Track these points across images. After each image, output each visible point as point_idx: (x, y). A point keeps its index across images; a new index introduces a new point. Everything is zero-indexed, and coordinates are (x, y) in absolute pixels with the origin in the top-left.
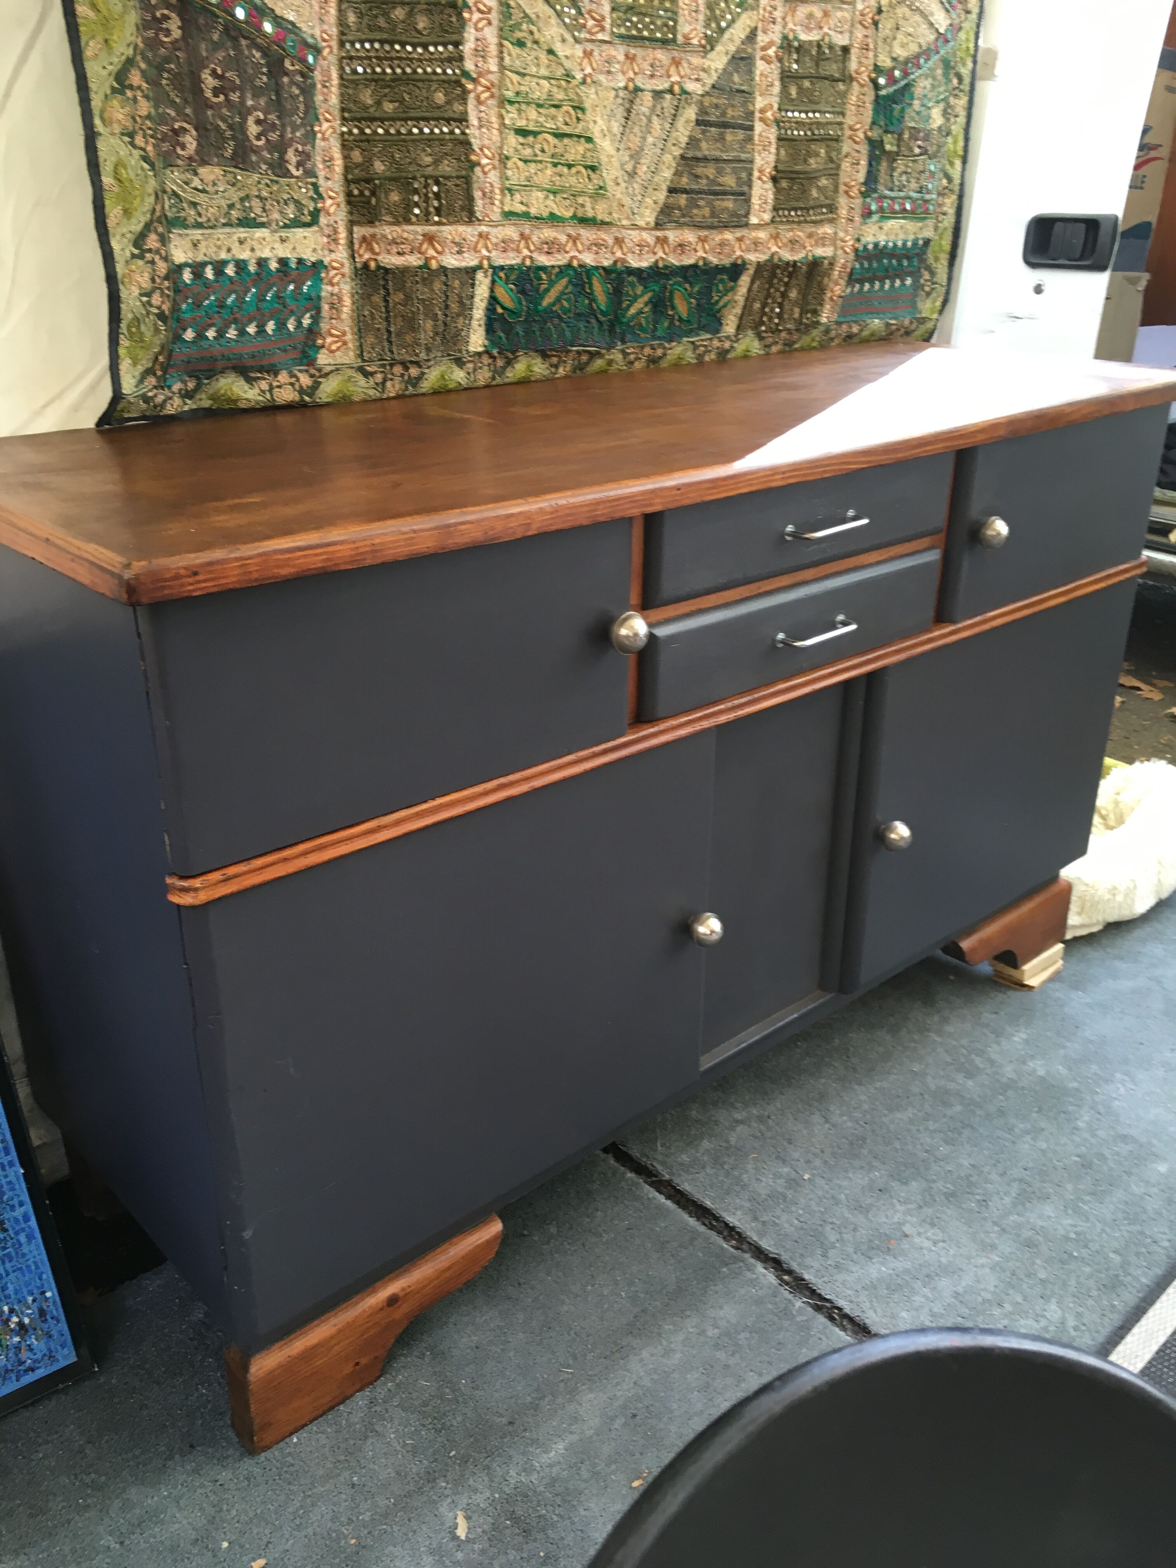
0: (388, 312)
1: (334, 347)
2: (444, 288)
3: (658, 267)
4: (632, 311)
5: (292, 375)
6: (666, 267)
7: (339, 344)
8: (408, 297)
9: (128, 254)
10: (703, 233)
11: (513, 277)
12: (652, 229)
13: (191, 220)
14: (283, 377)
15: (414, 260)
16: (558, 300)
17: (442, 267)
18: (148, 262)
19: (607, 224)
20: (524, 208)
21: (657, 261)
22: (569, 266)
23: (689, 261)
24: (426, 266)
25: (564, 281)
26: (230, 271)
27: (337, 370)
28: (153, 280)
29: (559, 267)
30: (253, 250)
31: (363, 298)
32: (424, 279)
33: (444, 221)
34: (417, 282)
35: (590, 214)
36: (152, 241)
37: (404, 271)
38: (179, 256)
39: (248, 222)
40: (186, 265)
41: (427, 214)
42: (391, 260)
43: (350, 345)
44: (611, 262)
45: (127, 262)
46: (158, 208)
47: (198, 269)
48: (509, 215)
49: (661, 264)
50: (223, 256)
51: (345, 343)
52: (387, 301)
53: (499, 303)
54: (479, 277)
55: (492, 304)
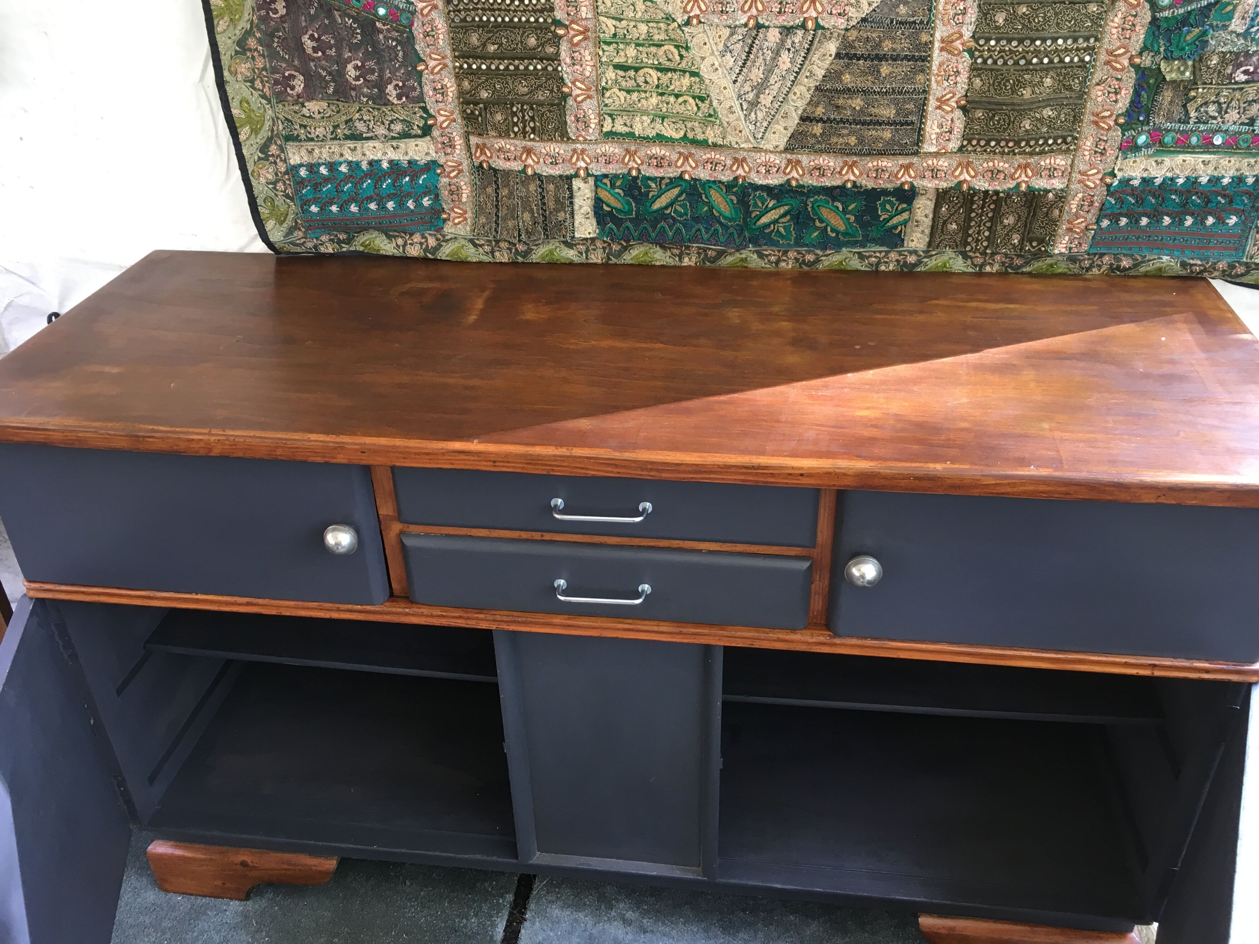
0: (497, 201)
1: (457, 221)
2: (540, 190)
3: (790, 185)
4: (764, 220)
5: (423, 237)
6: (800, 186)
7: (461, 219)
8: (511, 193)
9: (256, 158)
10: (850, 159)
11: (618, 183)
12: (781, 152)
13: (303, 137)
14: (417, 238)
15: (516, 166)
16: (671, 204)
17: (535, 174)
18: (271, 163)
19: (720, 146)
20: (627, 129)
21: (789, 181)
22: (681, 177)
23: (827, 182)
24: (524, 171)
25: (676, 191)
26: (343, 169)
27: (455, 238)
28: (276, 174)
29: (670, 178)
30: (364, 155)
31: (479, 189)
32: (522, 182)
33: (538, 139)
34: (517, 183)
35: (700, 137)
36: (273, 149)
37: (507, 173)
38: (295, 159)
39: (356, 137)
40: (301, 165)
41: (524, 133)
42: (500, 164)
43: (469, 220)
44: (731, 178)
45: (255, 163)
46: (275, 128)
47: (312, 168)
48: (611, 135)
49: (794, 183)
50: (337, 158)
51: (466, 219)
52: (496, 192)
53: (603, 202)
54: (577, 183)
55: (598, 203)
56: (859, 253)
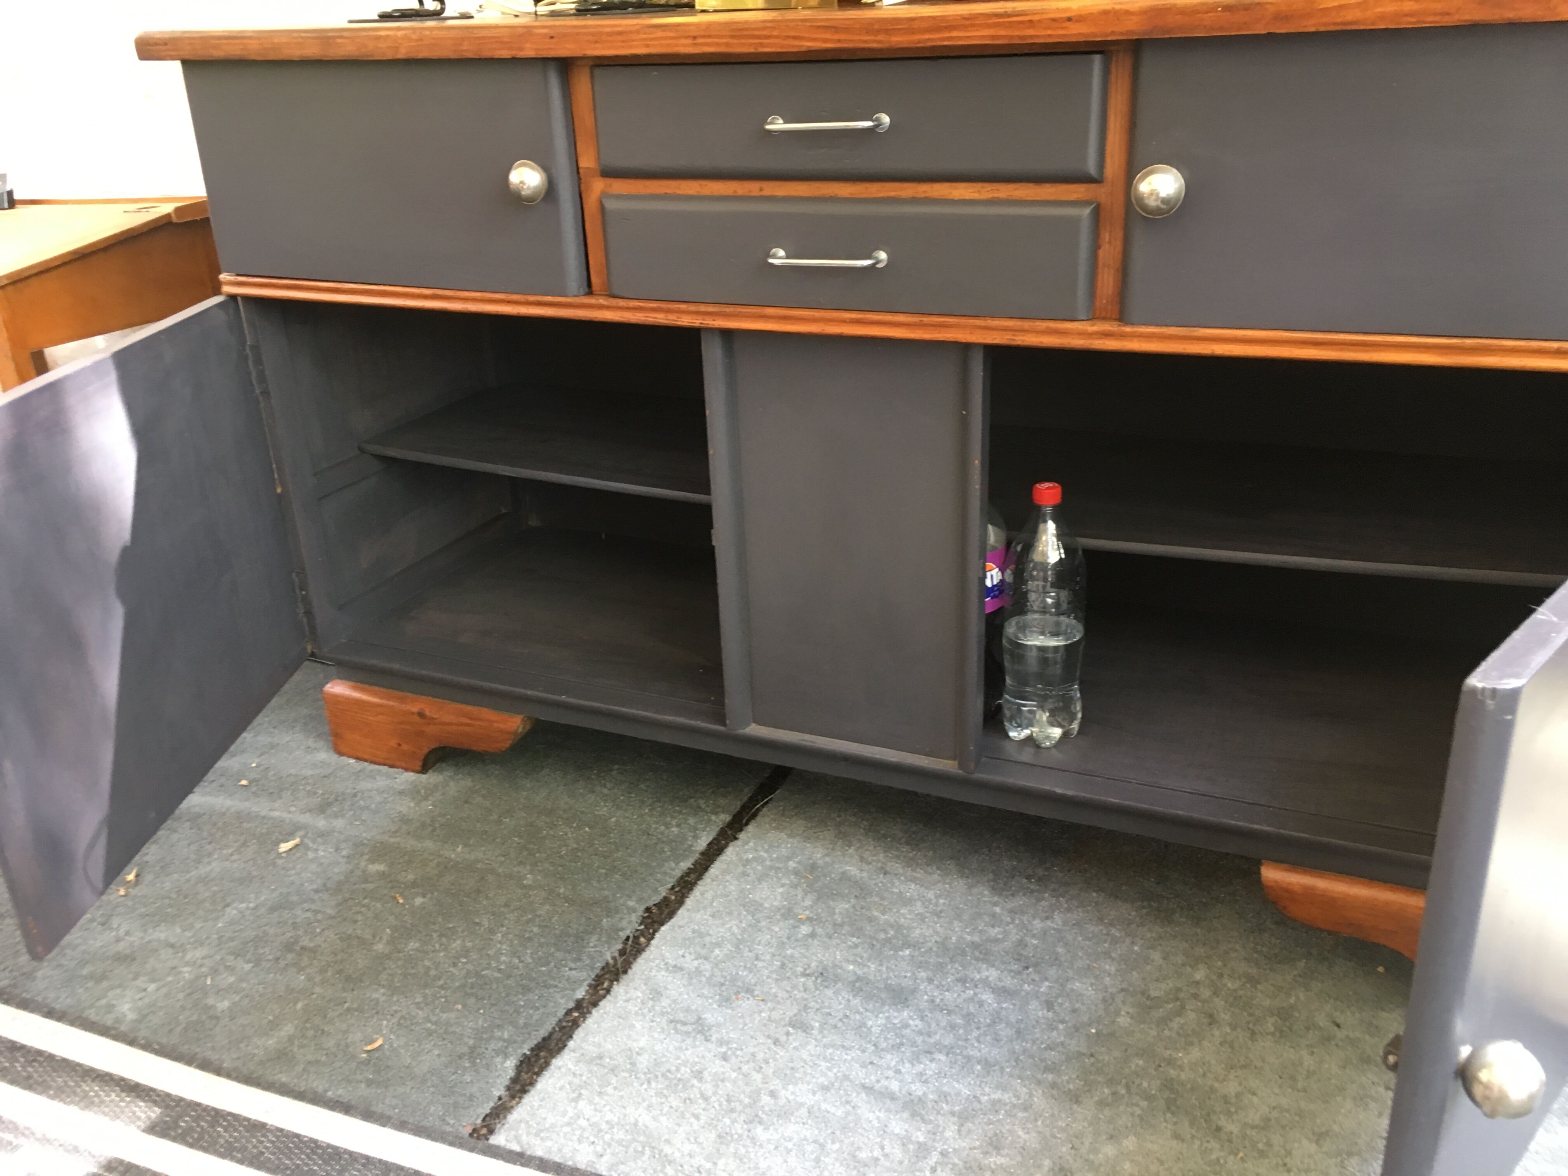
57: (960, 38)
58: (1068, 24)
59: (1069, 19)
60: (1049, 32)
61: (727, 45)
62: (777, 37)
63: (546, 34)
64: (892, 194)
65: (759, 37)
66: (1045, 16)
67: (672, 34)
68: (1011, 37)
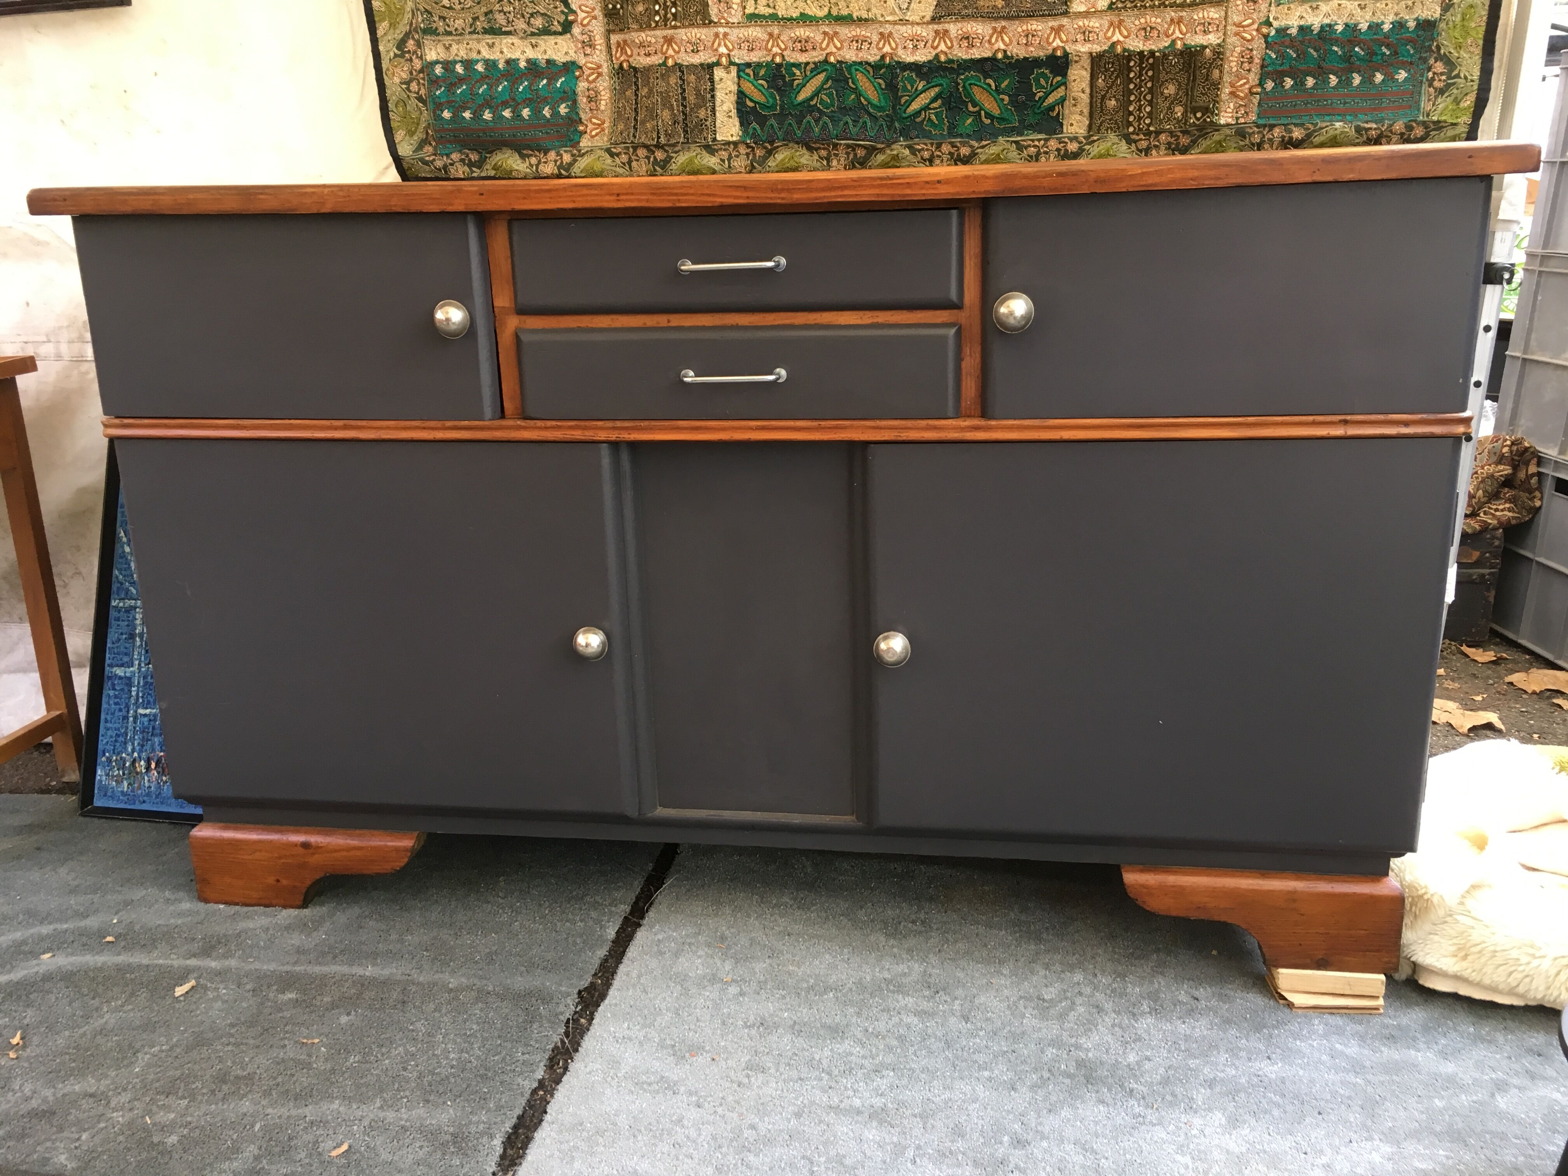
0: (637, 103)
1: (594, 133)
2: (680, 82)
3: (939, 61)
4: (915, 106)
5: (558, 154)
6: (951, 61)
7: (598, 131)
8: (651, 91)
9: (392, 54)
10: (999, 25)
11: (762, 72)
12: (928, 23)
13: (441, 30)
14: (552, 155)
15: (656, 60)
16: (816, 94)
17: (676, 64)
18: (407, 60)
19: (866, 20)
20: (771, 11)
21: (937, 56)
22: (826, 61)
23: (976, 53)
24: (664, 64)
25: (822, 77)
26: (480, 67)
27: (592, 150)
28: (411, 73)
29: (814, 63)
30: (502, 52)
31: (618, 94)
32: (662, 75)
33: (678, 24)
34: (657, 78)
35: (845, 12)
36: (411, 44)
37: (648, 69)
38: (431, 55)
39: (494, 31)
40: (437, 62)
41: (666, 20)
42: (642, 61)
43: (606, 131)
44: (878, 57)
45: (390, 60)
46: (414, 21)
47: (448, 65)
48: (754, 18)
49: (943, 58)
50: (474, 56)
51: (603, 130)
52: (637, 95)
53: (746, 96)
54: (718, 73)
55: (741, 95)
56: (1016, 142)
57: (851, 196)
58: (938, 185)
59: (939, 182)
60: (923, 192)
61: (648, 200)
62: (692, 194)
63: (474, 193)
64: (787, 322)
65: (676, 194)
66: (919, 180)
67: (596, 192)
68: (893, 195)
